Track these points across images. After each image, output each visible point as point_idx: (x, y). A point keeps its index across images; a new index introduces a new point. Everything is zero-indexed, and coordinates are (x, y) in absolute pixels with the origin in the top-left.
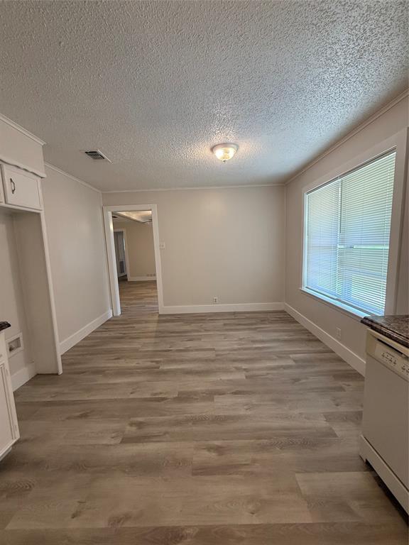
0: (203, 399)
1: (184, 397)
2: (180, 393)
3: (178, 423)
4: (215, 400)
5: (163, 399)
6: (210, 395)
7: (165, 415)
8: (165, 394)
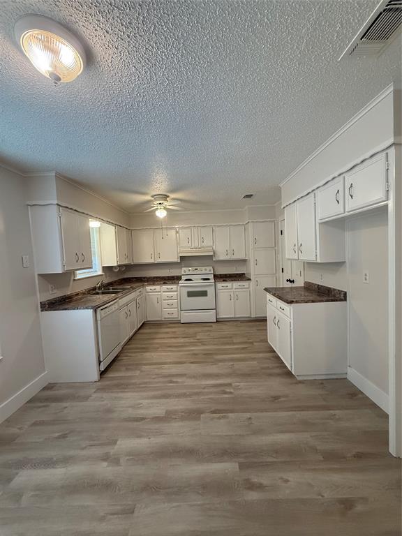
0: (175, 412)
1: (194, 414)
2: (198, 419)
3: (197, 394)
4: (164, 411)
5: (214, 412)
6: (168, 417)
7: (209, 398)
8: (214, 418)
